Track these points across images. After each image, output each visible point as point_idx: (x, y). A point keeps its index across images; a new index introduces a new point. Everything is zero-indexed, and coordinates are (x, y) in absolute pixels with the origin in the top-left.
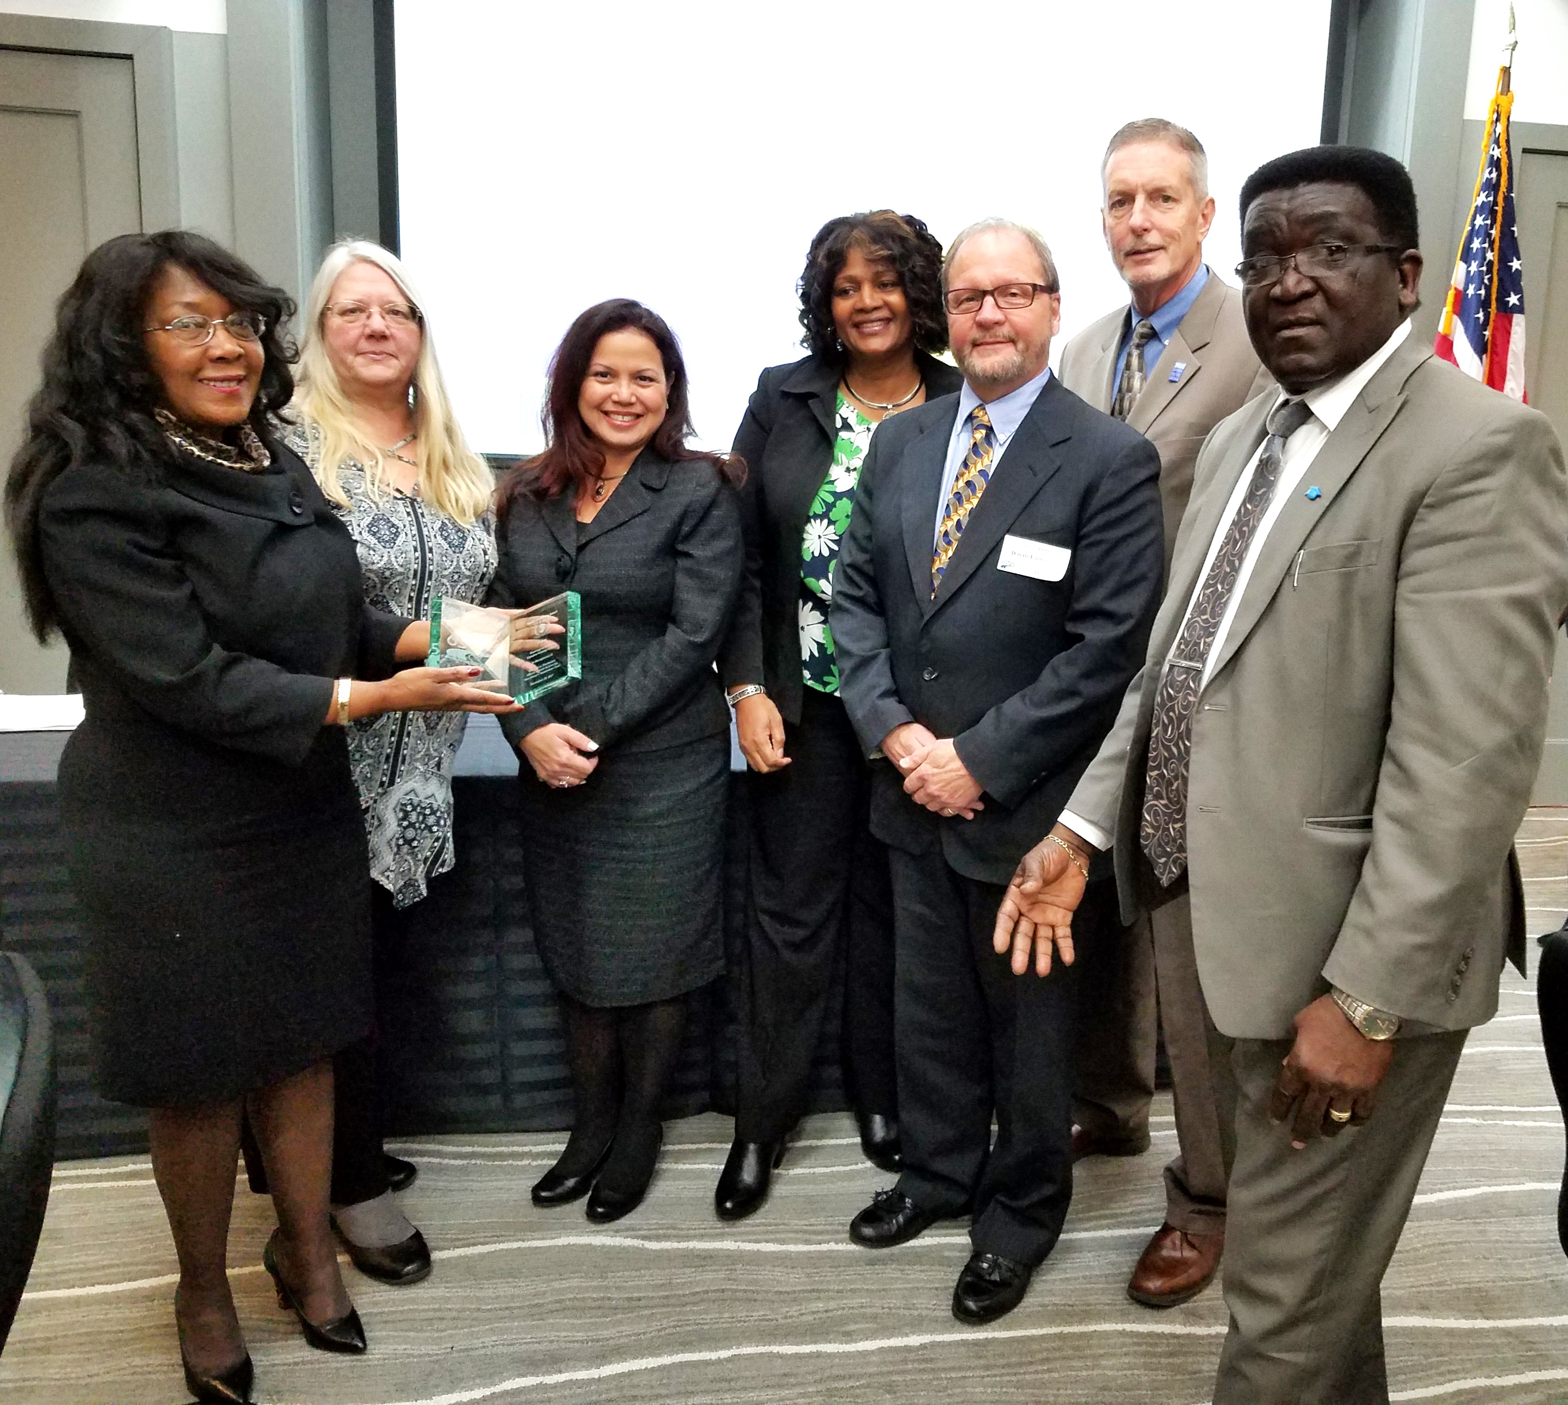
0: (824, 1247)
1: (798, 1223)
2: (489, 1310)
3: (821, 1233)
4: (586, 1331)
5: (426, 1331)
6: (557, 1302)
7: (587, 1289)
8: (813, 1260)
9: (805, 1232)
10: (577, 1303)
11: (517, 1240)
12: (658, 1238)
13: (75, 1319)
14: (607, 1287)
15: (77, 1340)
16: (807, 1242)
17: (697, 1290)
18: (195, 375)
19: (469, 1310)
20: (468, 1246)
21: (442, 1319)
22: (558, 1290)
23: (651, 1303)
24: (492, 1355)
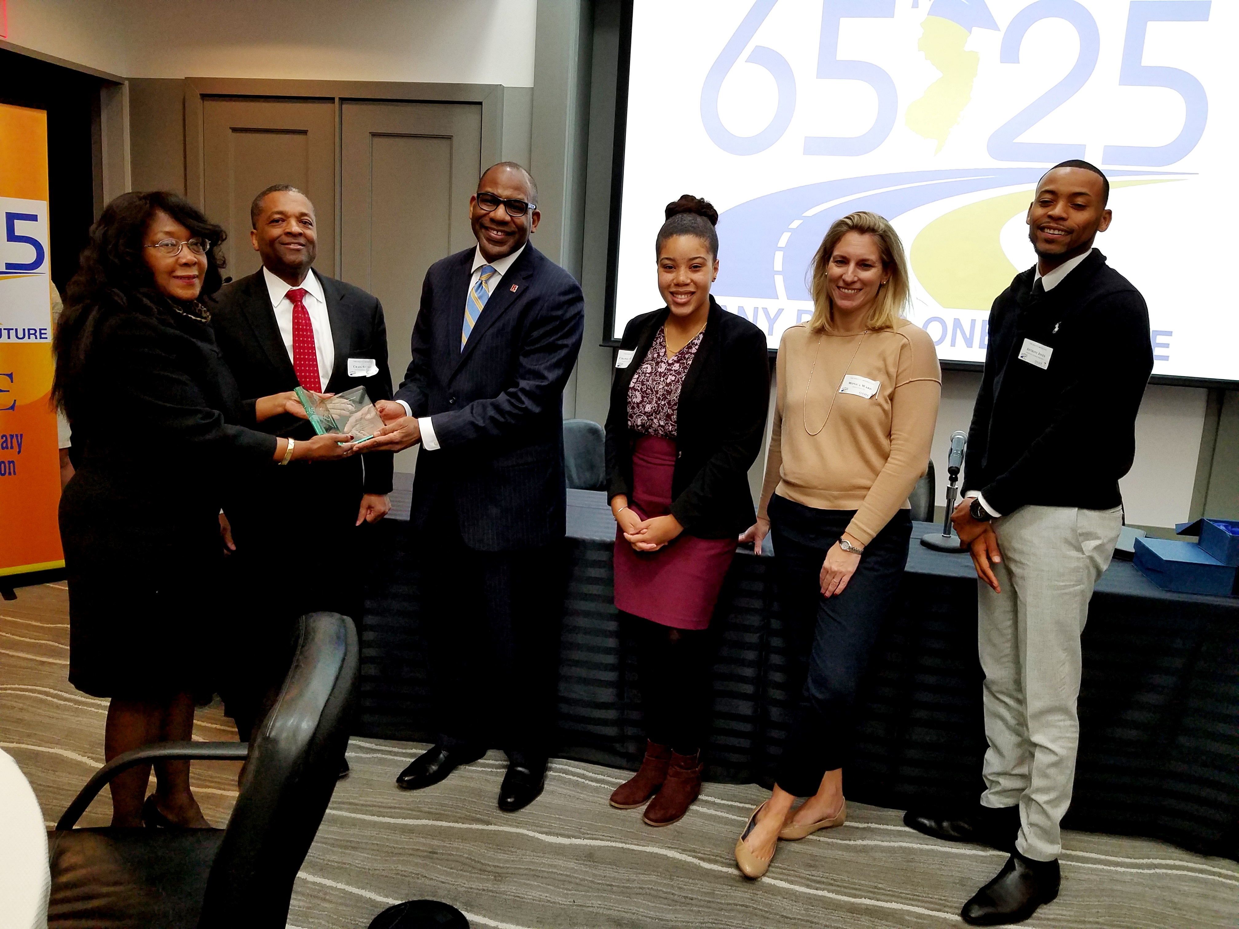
0: (820, 893)
1: (804, 872)
2: (599, 883)
3: (819, 882)
4: (655, 912)
5: (560, 888)
6: (640, 888)
7: (660, 884)
8: (810, 900)
9: (808, 879)
10: (652, 892)
11: (622, 842)
12: (710, 861)
13: (373, 835)
14: (672, 886)
15: (372, 847)
16: (808, 886)
17: (730, 902)
18: (171, 273)
19: (587, 880)
20: (593, 839)
21: (570, 882)
22: (642, 880)
23: (699, 903)
24: (597, 913)
